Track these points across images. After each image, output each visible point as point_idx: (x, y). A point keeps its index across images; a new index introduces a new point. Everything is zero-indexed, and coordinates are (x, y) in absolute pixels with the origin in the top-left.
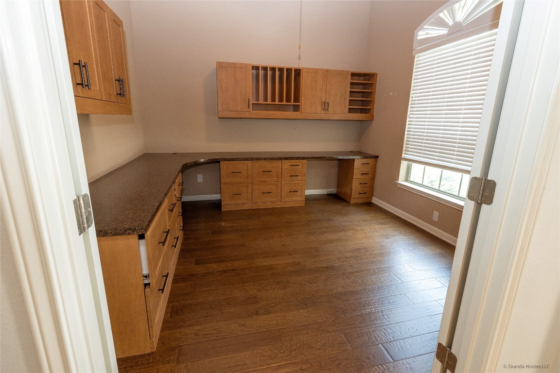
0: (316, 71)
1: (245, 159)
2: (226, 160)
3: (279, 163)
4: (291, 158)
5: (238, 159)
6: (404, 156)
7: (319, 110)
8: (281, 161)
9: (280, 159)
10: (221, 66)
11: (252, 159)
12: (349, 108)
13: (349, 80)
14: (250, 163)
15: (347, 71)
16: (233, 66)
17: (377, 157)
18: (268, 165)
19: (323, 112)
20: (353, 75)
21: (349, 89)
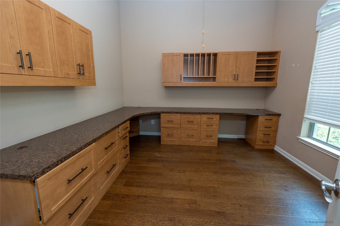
0: (228, 54)
1: (176, 112)
2: (164, 112)
3: (199, 116)
4: (207, 113)
5: (171, 113)
6: (306, 116)
7: (231, 80)
8: (200, 115)
9: (200, 113)
10: (165, 56)
11: (180, 113)
12: (255, 78)
13: (255, 58)
14: (179, 115)
15: (253, 52)
16: (172, 55)
17: (279, 115)
18: (191, 117)
19: (233, 81)
20: (259, 54)
21: (255, 64)
